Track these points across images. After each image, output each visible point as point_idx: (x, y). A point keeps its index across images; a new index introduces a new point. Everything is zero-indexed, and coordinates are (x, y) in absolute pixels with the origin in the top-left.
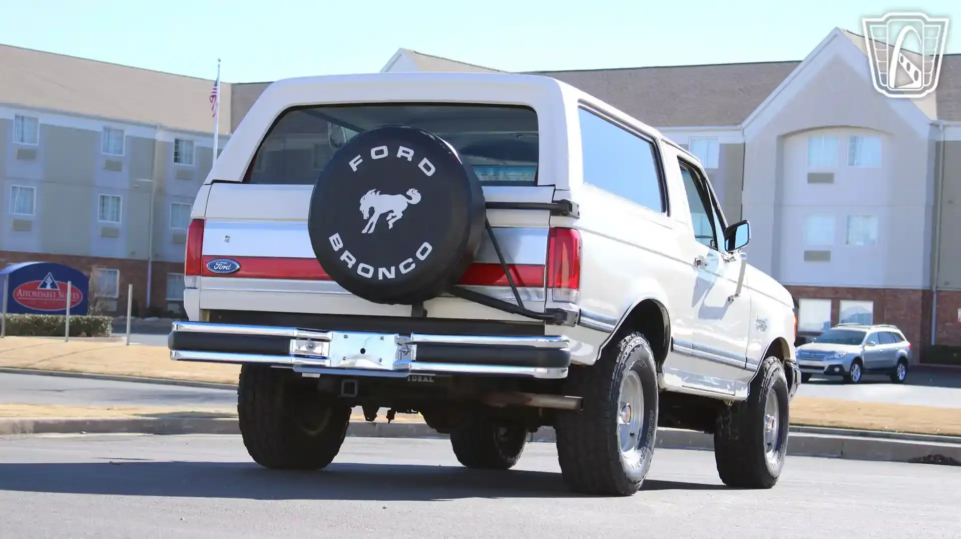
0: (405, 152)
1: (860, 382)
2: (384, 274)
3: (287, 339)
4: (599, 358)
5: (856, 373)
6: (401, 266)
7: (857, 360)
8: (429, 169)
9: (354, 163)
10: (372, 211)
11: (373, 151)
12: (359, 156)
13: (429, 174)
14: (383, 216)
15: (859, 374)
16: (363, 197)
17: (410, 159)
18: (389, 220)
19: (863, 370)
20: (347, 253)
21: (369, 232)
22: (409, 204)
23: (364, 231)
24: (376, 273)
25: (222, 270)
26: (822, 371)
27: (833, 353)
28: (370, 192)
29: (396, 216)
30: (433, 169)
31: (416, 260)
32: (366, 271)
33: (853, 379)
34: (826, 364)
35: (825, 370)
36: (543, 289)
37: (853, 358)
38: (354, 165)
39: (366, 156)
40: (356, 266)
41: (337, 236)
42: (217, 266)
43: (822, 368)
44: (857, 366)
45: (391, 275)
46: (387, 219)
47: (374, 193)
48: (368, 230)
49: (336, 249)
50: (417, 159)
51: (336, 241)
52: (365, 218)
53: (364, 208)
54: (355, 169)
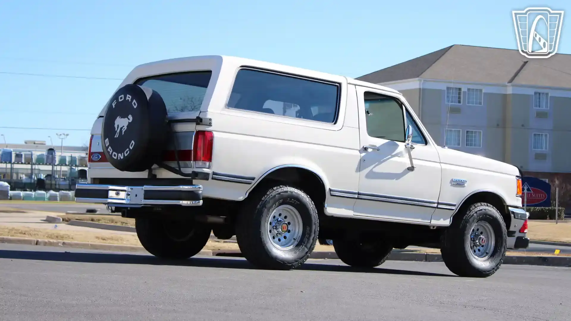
0: (129, 98)
6: (125, 153)
8: (135, 105)
9: (114, 104)
11: (119, 98)
18: (123, 131)
20: (110, 147)
24: (118, 156)
32: (115, 155)
40: (112, 153)
41: (107, 139)
45: (122, 157)
47: (119, 118)
48: (116, 136)
49: (107, 146)
51: (107, 142)
52: (116, 130)
53: (116, 126)
54: (114, 107)
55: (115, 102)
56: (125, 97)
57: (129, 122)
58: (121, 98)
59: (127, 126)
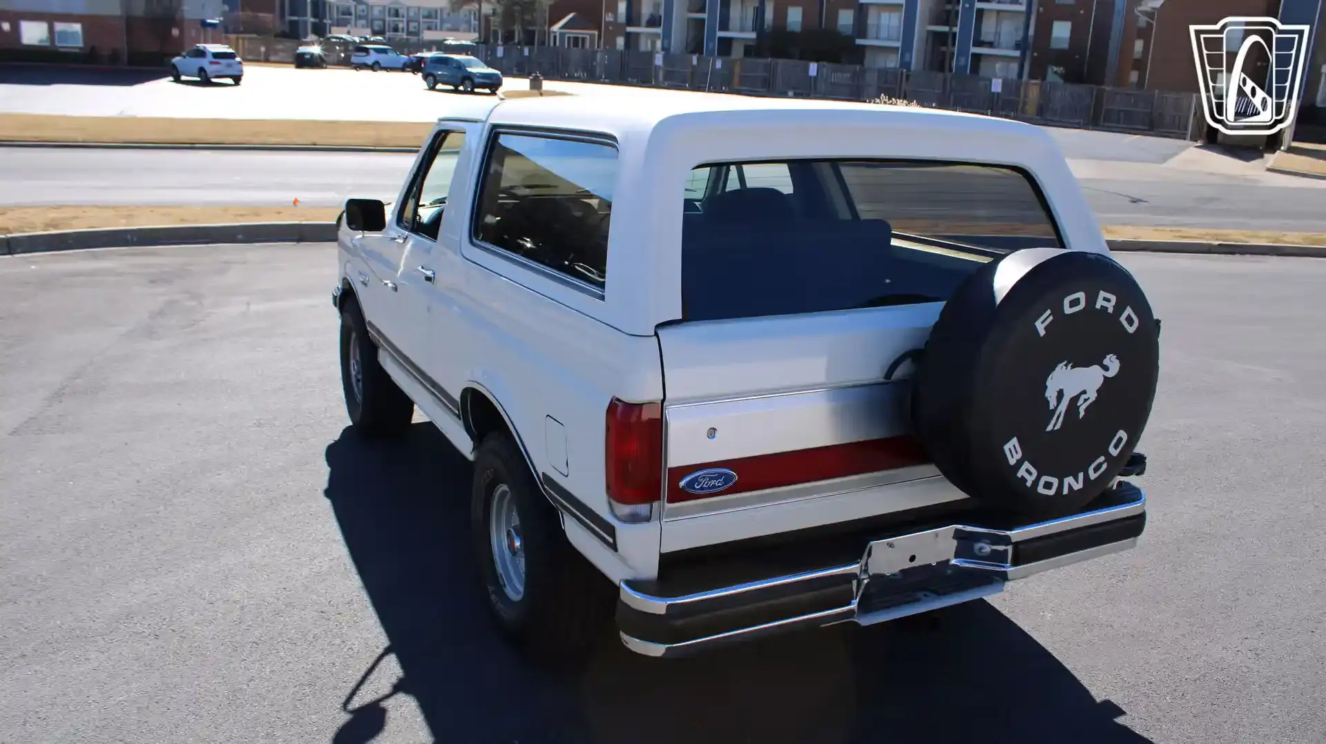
0: (1106, 300)
2: (1071, 486)
6: (1093, 469)
8: (1131, 323)
9: (1042, 323)
10: (1060, 394)
11: (1066, 301)
12: (1049, 312)
13: (1132, 330)
14: (1074, 400)
16: (1050, 376)
17: (1110, 310)
18: (1081, 405)
20: (1027, 465)
21: (1056, 428)
23: (1049, 428)
24: (1061, 486)
25: (709, 488)
28: (1059, 367)
29: (1090, 398)
30: (1137, 323)
31: (1108, 457)
32: (1048, 485)
38: (1041, 327)
40: (1036, 482)
41: (1015, 441)
42: (700, 483)
45: (1078, 486)
46: (1078, 404)
47: (1065, 367)
48: (1054, 426)
49: (1012, 462)
51: (1011, 450)
52: (1052, 407)
53: (1051, 394)
54: (1042, 332)
55: (1047, 317)
56: (1091, 300)
57: (1105, 378)
58: (1075, 303)
59: (1098, 391)
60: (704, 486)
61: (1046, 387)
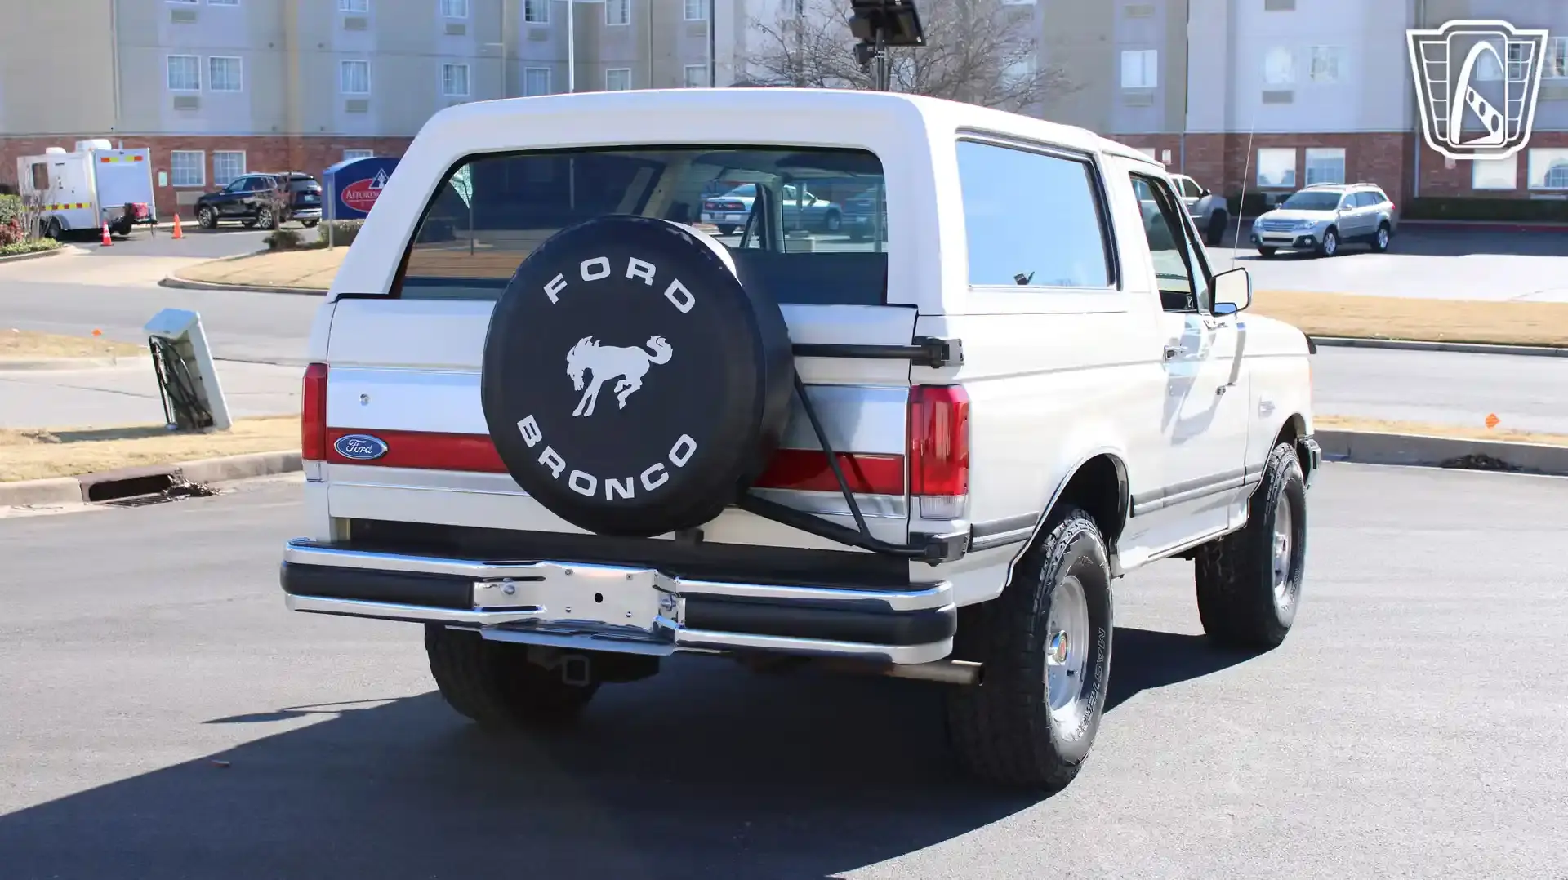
0: (642, 270)
1: (1337, 253)
2: (615, 491)
3: (469, 581)
4: (1008, 584)
5: (1331, 245)
6: (644, 477)
7: (1332, 228)
8: (683, 300)
9: (553, 288)
10: (588, 376)
11: (584, 266)
12: (560, 276)
13: (685, 309)
14: (608, 386)
15: (1334, 245)
16: (571, 351)
17: (649, 282)
18: (619, 393)
19: (1338, 240)
20: (549, 451)
21: (585, 415)
22: (653, 365)
23: (577, 412)
24: (601, 488)
25: (358, 454)
26: (1290, 244)
27: (1303, 221)
28: (583, 341)
29: (630, 386)
30: (691, 301)
31: (669, 467)
32: (583, 483)
33: (1327, 251)
34: (1294, 235)
35: (1294, 241)
36: (903, 498)
37: (1326, 226)
38: (552, 291)
39: (573, 275)
40: (565, 475)
41: (530, 419)
42: (351, 447)
43: (1290, 240)
44: (1331, 236)
45: (628, 493)
46: (616, 391)
47: (590, 343)
48: (584, 411)
49: (531, 443)
50: (662, 281)
51: (529, 430)
52: (577, 388)
53: (575, 371)
54: (554, 299)
55: (560, 282)
58: (597, 269)
59: (643, 379)
60: (355, 450)
61: (567, 364)
